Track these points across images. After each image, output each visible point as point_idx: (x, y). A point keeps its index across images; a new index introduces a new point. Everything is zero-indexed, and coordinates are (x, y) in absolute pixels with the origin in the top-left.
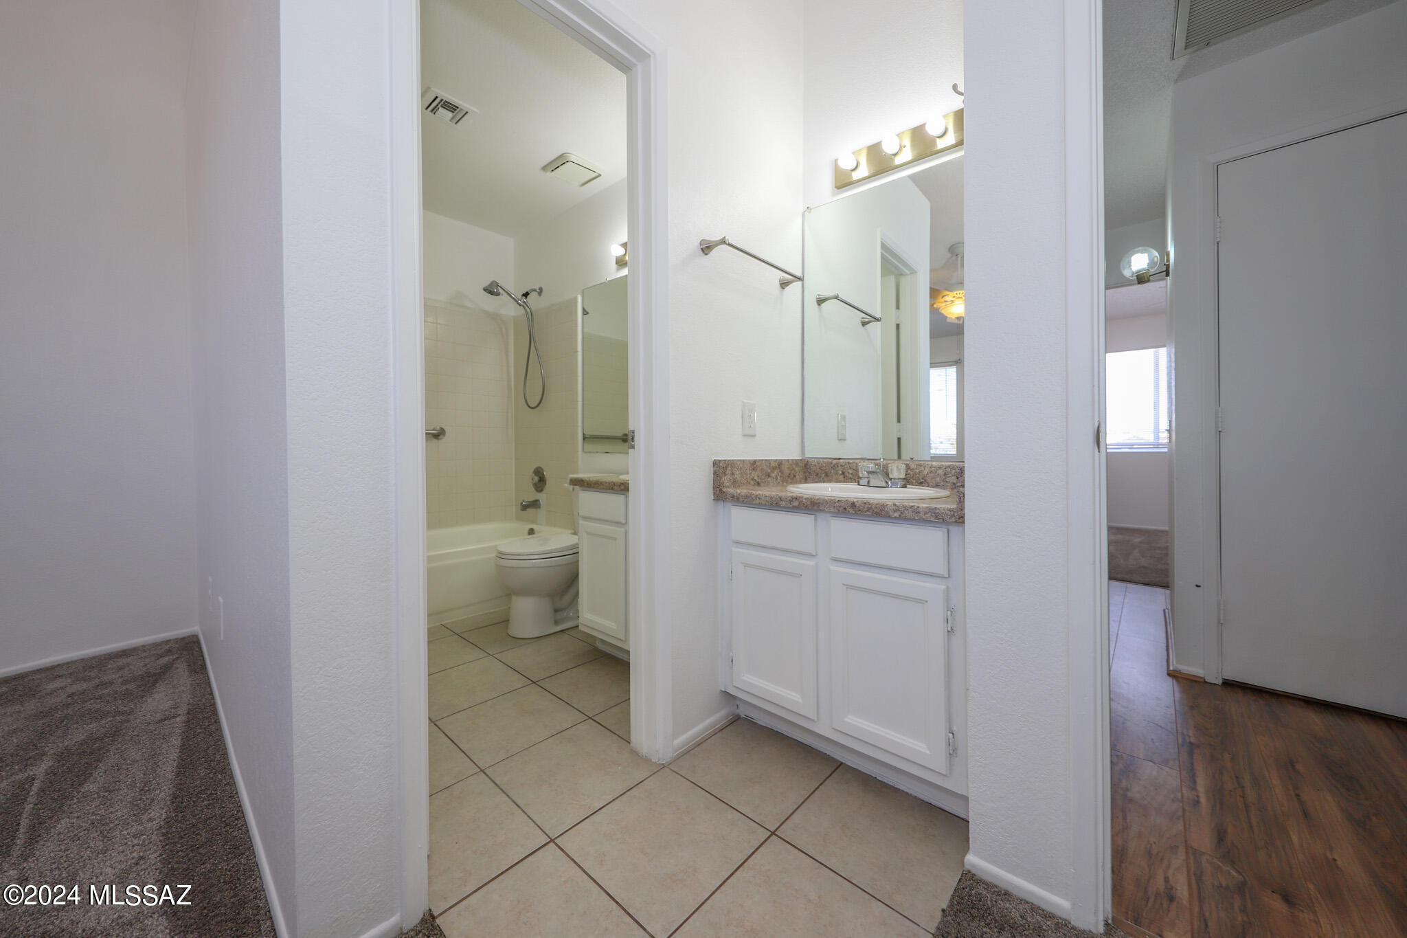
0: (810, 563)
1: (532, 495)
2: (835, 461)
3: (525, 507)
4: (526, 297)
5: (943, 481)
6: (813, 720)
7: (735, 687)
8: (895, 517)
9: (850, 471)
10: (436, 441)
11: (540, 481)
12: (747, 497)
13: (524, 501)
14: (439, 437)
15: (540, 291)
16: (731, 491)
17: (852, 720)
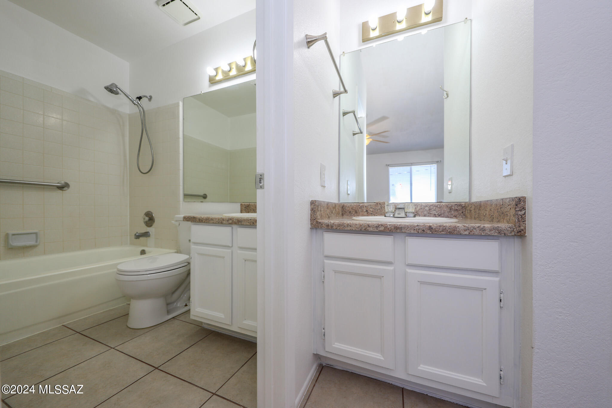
0: (390, 268)
1: (144, 229)
2: (361, 204)
3: (138, 237)
4: (140, 100)
5: (428, 213)
6: (393, 370)
7: (326, 351)
8: (465, 235)
9: (371, 210)
10: (61, 191)
11: (150, 219)
12: (339, 225)
13: (137, 233)
14: (64, 189)
15: (150, 98)
16: (326, 221)
17: (423, 367)
